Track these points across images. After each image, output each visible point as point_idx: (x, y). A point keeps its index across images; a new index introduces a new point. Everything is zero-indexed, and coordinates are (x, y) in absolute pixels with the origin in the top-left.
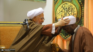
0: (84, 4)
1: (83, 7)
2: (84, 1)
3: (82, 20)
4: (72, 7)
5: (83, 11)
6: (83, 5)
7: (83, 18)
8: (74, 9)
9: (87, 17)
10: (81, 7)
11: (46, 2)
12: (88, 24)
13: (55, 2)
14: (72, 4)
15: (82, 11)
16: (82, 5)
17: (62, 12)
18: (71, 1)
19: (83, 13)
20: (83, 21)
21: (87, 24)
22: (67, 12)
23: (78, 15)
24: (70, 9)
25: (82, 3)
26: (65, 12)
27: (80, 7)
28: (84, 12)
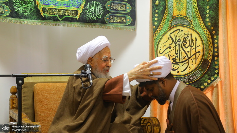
0: (218, 30)
1: (215, 37)
2: (218, 23)
3: (216, 65)
4: (191, 36)
5: (216, 45)
6: (216, 32)
7: (218, 60)
8: (196, 40)
9: (225, 58)
10: (212, 36)
11: (135, 29)
12: (227, 72)
13: (154, 27)
14: (191, 31)
15: (213, 45)
16: (214, 32)
17: (170, 48)
18: (189, 24)
19: (216, 50)
20: (216, 67)
21: (225, 73)
22: (181, 49)
23: (206, 53)
24: (187, 41)
25: (212, 28)
26: (177, 47)
27: (210, 37)
28: (218, 47)
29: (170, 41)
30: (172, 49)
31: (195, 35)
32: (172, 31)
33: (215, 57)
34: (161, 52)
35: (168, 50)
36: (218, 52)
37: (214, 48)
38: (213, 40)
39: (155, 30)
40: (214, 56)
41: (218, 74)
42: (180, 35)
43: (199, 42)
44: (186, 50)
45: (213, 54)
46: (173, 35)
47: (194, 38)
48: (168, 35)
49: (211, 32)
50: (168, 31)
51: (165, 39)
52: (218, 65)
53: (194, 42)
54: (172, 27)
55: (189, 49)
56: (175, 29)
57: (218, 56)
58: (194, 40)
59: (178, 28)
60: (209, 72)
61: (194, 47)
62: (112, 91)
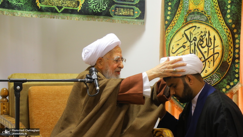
1: (236, 36)
3: (236, 68)
5: (237, 46)
7: (238, 63)
8: (215, 39)
10: (233, 34)
11: (144, 23)
13: (167, 22)
14: (209, 29)
16: (235, 31)
17: (184, 47)
18: (207, 20)
19: (237, 51)
20: (237, 71)
23: (226, 55)
25: (233, 26)
26: (193, 47)
27: (230, 36)
28: (239, 48)
29: (185, 39)
30: (186, 48)
31: (213, 33)
32: (187, 27)
33: (236, 59)
34: (174, 51)
35: (182, 49)
36: (239, 54)
37: (235, 48)
38: (234, 39)
39: (167, 26)
40: (234, 59)
41: (238, 78)
42: (196, 33)
43: (218, 42)
44: (203, 50)
45: (234, 56)
46: (187, 33)
47: (212, 37)
48: (182, 31)
49: (231, 30)
50: (182, 27)
51: (178, 36)
52: (239, 69)
53: (212, 41)
54: (187, 23)
55: (206, 49)
56: (190, 25)
57: (239, 58)
58: (213, 39)
59: (194, 24)
60: (229, 77)
61: (212, 47)
62: (131, 91)
